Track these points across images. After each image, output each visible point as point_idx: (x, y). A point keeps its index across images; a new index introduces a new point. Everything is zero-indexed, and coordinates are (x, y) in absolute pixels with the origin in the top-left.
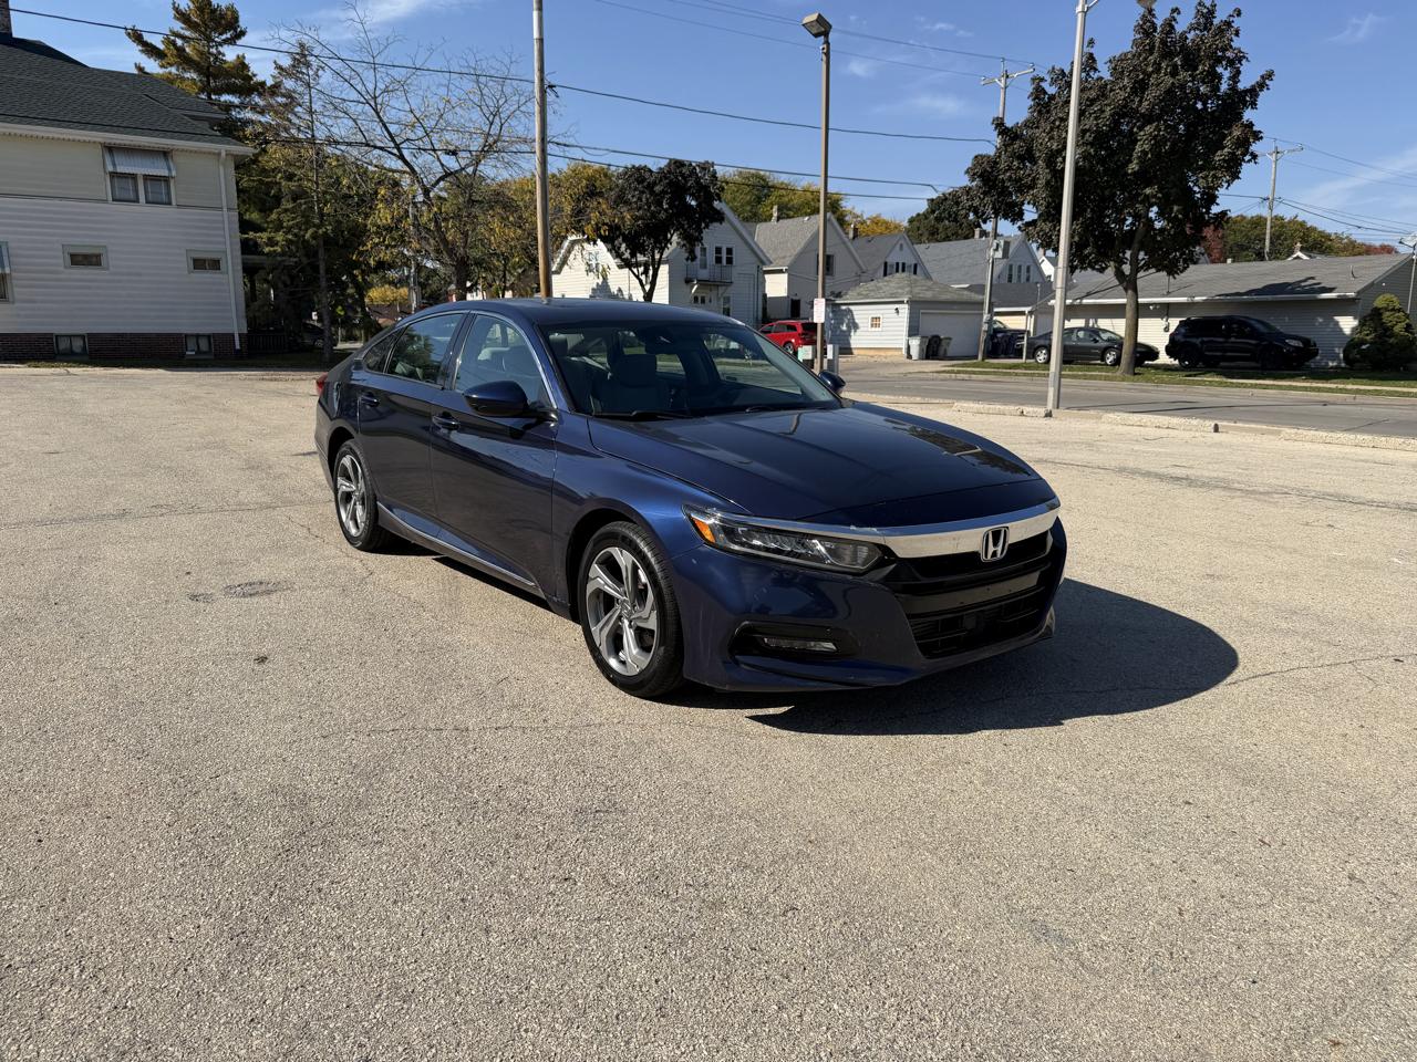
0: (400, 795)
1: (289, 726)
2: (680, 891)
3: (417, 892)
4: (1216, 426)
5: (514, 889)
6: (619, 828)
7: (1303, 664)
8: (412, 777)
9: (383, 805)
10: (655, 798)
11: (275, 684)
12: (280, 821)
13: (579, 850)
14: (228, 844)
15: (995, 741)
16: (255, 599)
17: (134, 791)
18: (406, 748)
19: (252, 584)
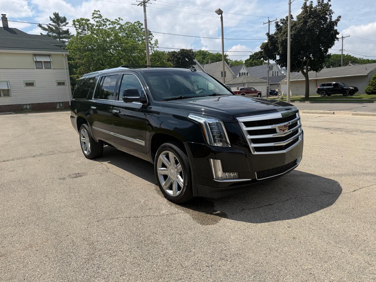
0: (120, 239)
1: (87, 219)
2: (204, 268)
3: (127, 272)
4: (334, 112)
5: (155, 270)
6: (184, 248)
7: (373, 184)
8: (123, 233)
9: (115, 243)
10: (193, 237)
11: (83, 205)
12: (86, 250)
13: (173, 256)
14: (71, 258)
15: (290, 213)
16: (77, 179)
17: (44, 242)
18: (121, 224)
19: (76, 174)
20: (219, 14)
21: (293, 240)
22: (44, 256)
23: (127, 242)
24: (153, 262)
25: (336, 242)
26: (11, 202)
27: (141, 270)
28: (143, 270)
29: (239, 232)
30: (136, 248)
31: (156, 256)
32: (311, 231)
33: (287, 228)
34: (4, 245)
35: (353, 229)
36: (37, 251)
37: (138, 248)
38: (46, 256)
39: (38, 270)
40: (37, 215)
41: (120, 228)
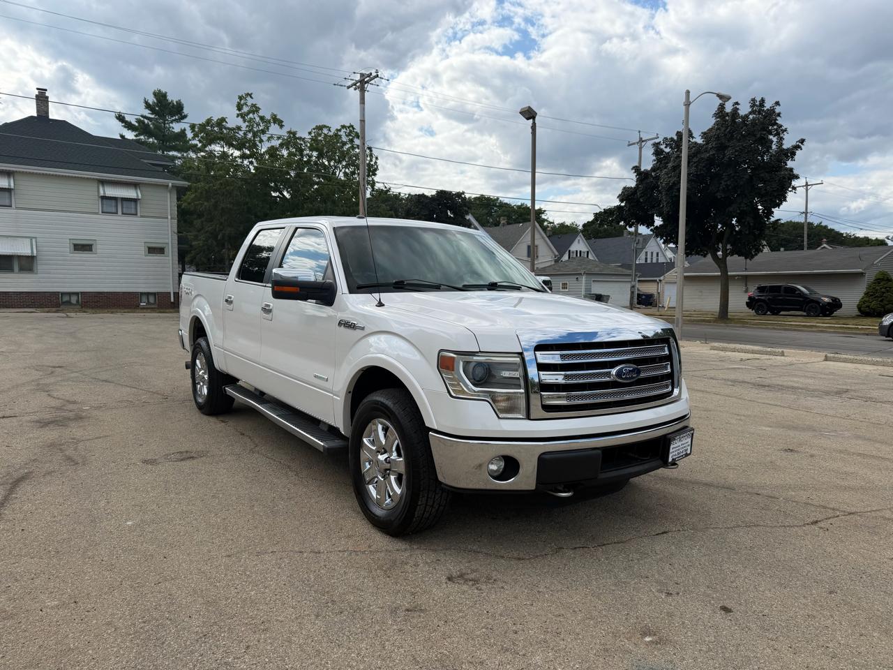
0: (278, 597)
1: (205, 549)
3: (290, 665)
4: (783, 352)
8: (285, 584)
9: (267, 604)
10: (444, 601)
11: (196, 519)
12: (200, 614)
13: (396, 637)
14: (166, 630)
15: (663, 562)
16: (183, 463)
17: (105, 594)
18: (280, 564)
19: (181, 453)
20: (528, 119)
21: (666, 617)
22: (104, 622)
23: (294, 604)
24: (349, 648)
25: (762, 628)
26: (30, 505)
27: (323, 662)
28: (327, 663)
29: (547, 596)
30: (313, 617)
31: (357, 636)
32: (710, 603)
33: (656, 594)
34: (14, 595)
35: (804, 601)
36: (88, 611)
37: (317, 616)
38: (109, 624)
39: (90, 652)
40: (90, 536)
41: (278, 574)
